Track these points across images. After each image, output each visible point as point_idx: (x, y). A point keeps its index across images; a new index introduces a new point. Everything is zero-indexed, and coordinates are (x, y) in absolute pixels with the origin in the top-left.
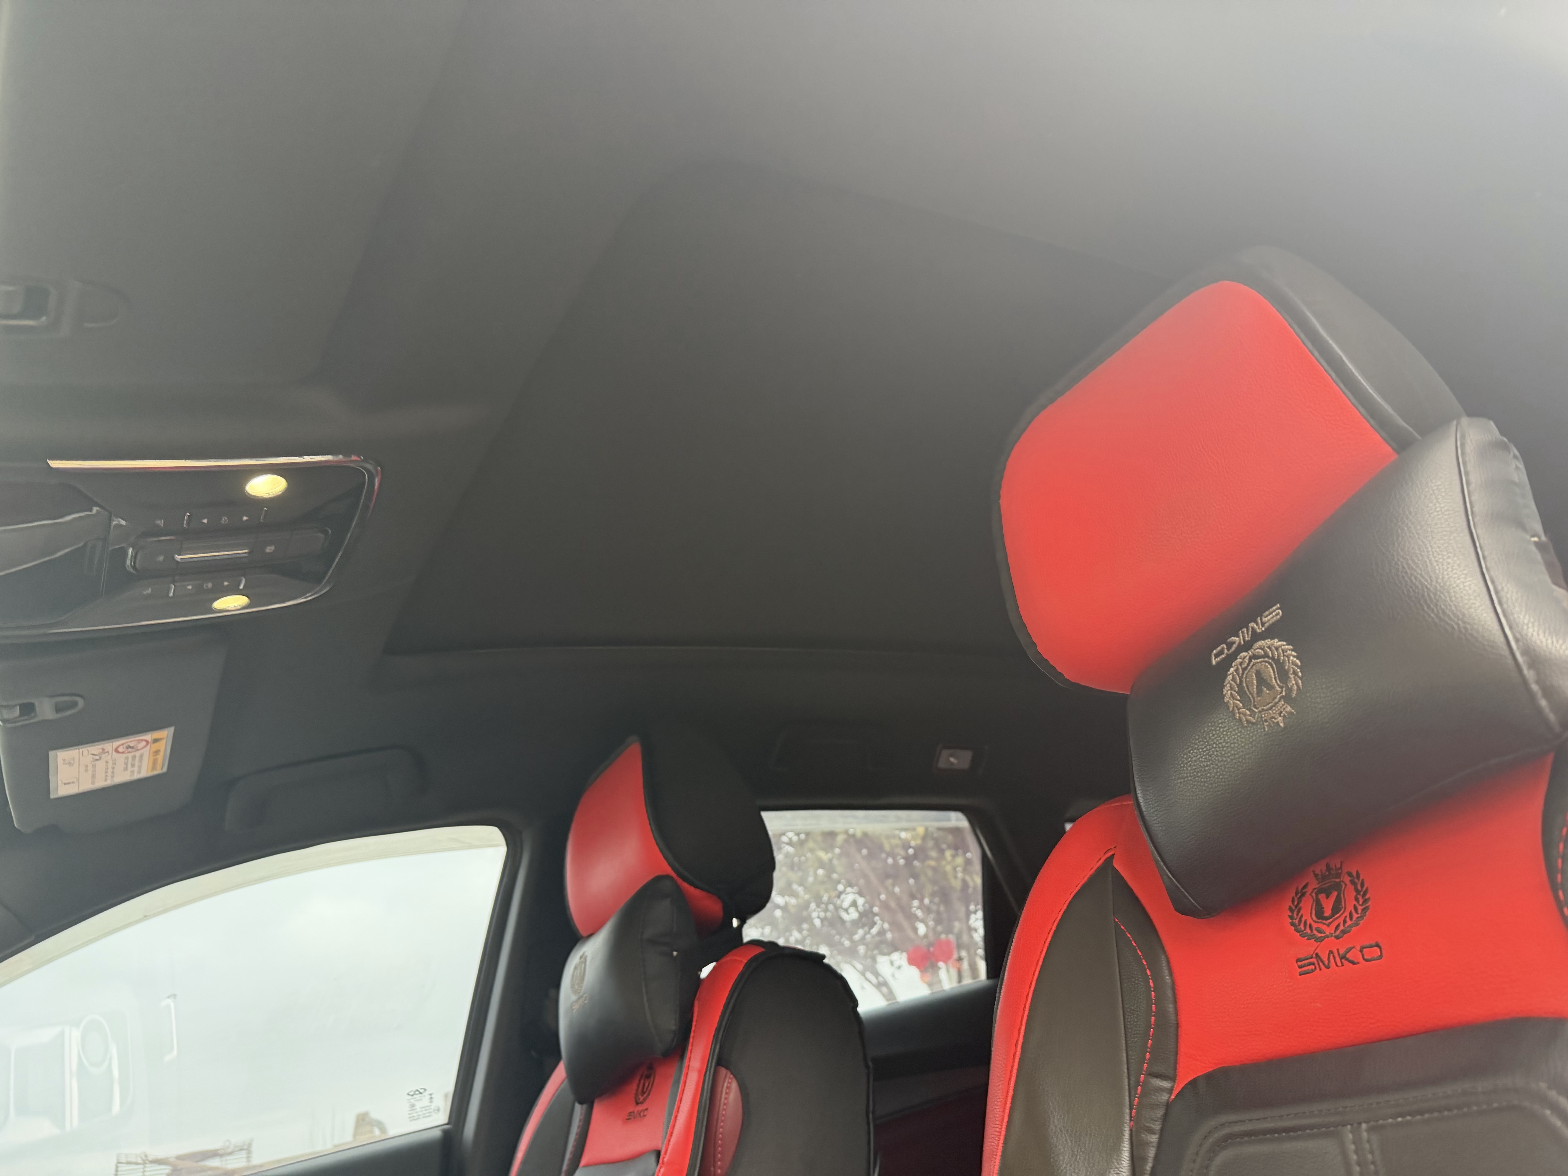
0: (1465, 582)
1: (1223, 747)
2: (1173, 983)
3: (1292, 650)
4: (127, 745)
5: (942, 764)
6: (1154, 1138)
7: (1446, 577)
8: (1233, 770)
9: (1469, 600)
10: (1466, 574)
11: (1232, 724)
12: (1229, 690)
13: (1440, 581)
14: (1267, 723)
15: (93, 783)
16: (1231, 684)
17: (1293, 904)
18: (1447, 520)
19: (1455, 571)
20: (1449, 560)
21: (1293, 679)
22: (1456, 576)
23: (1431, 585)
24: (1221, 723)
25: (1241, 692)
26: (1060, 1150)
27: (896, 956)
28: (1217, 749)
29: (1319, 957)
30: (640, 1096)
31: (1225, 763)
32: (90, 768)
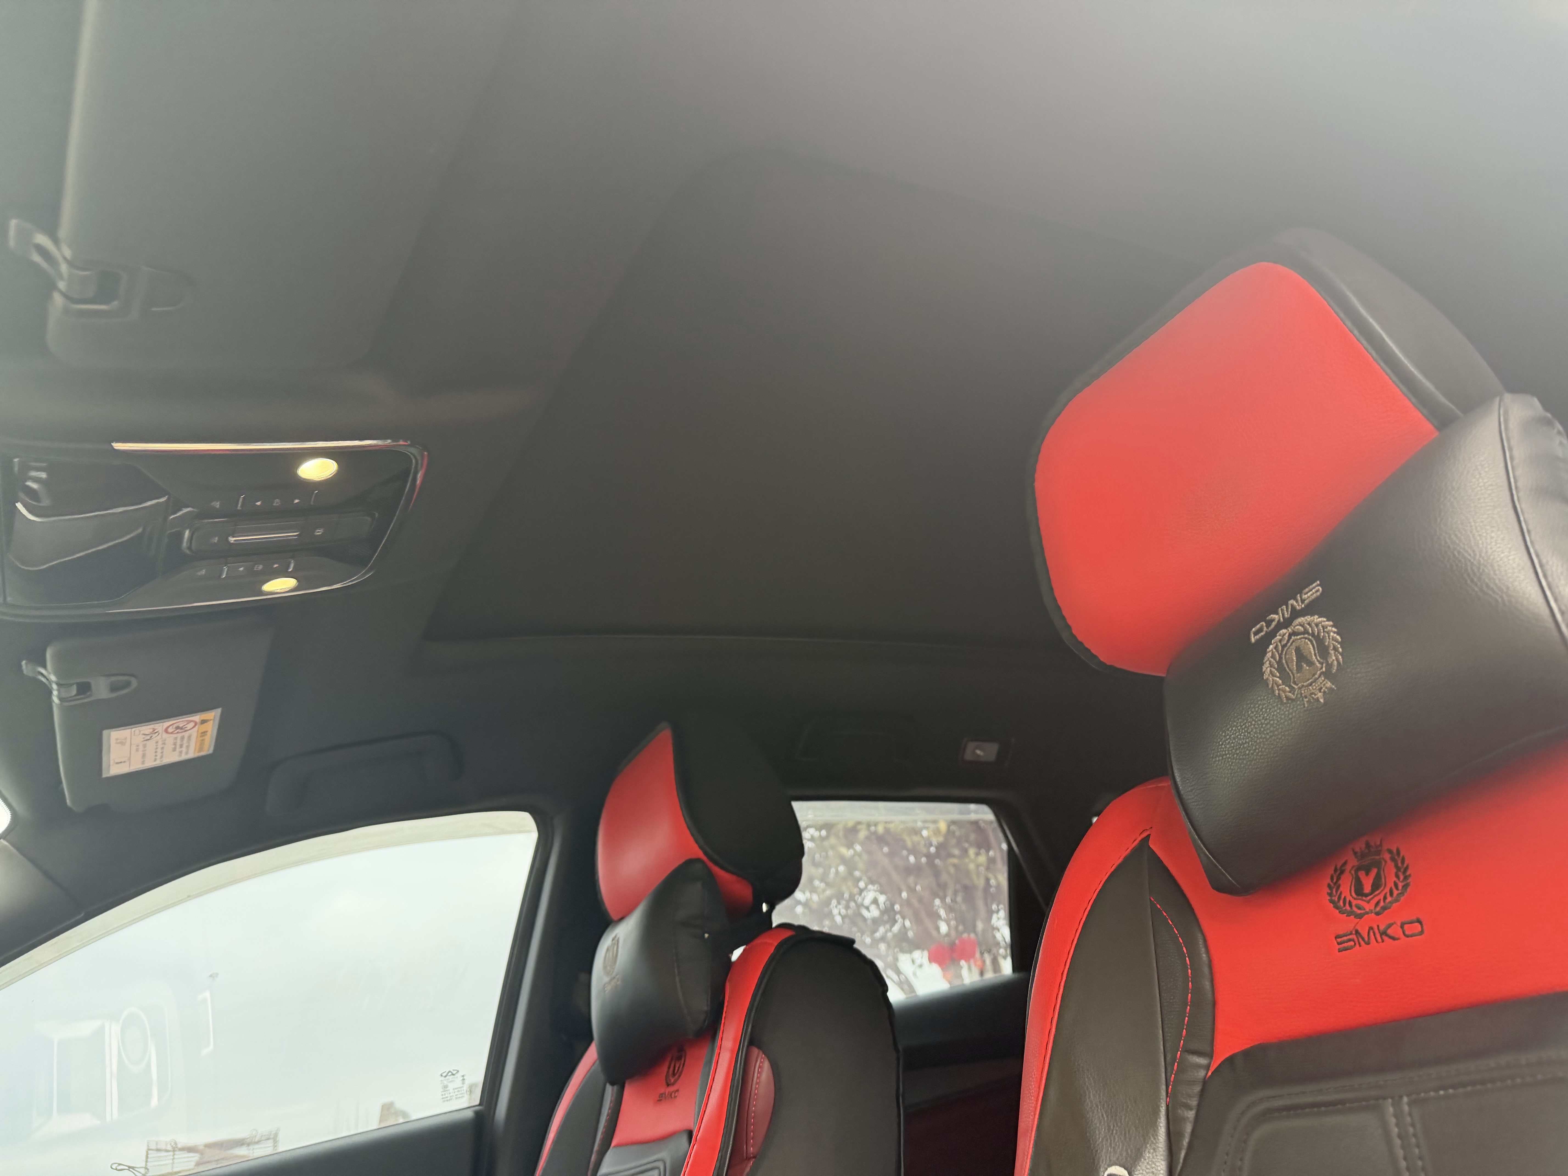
0: (1509, 556)
1: (1262, 724)
2: (1210, 961)
3: (1332, 626)
4: (175, 726)
5: (968, 756)
6: (1191, 1114)
7: (1490, 551)
8: (1272, 747)
9: (1514, 573)
10: (1510, 548)
11: (1271, 701)
12: (1268, 667)
13: (1483, 555)
14: (1307, 699)
15: (143, 763)
16: (1270, 662)
17: (1332, 882)
18: (1490, 495)
19: (1498, 545)
20: (1493, 534)
21: (1333, 655)
22: (1500, 550)
23: (1474, 559)
24: (1261, 700)
25: (1281, 668)
26: (1096, 1124)
27: (917, 954)
28: (1256, 726)
29: (1360, 934)
30: (671, 1078)
31: (1264, 740)
32: (141, 748)
